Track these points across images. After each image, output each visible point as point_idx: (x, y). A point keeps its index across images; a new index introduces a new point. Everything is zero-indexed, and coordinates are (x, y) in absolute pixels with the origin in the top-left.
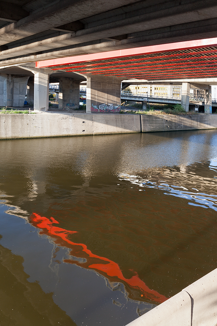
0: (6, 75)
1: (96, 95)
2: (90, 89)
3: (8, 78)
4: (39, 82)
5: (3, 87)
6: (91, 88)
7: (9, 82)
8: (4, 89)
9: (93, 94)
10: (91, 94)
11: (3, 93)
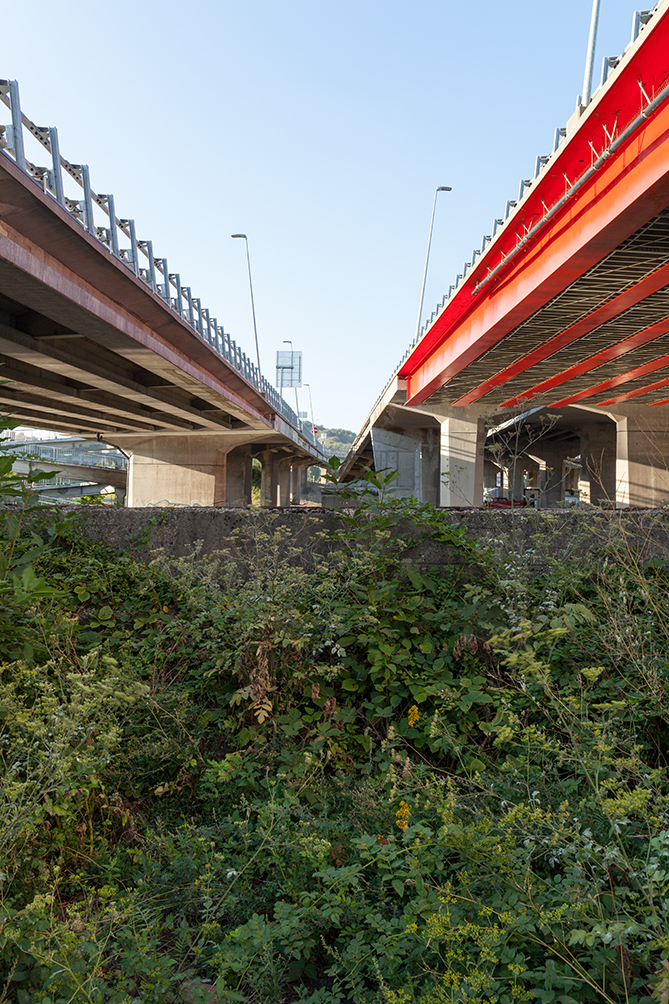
0: (421, 433)
1: (653, 485)
2: (627, 462)
3: (426, 442)
4: (452, 449)
5: (413, 468)
6: (629, 460)
7: (427, 451)
8: (416, 474)
9: (636, 482)
10: (630, 483)
11: (413, 485)
